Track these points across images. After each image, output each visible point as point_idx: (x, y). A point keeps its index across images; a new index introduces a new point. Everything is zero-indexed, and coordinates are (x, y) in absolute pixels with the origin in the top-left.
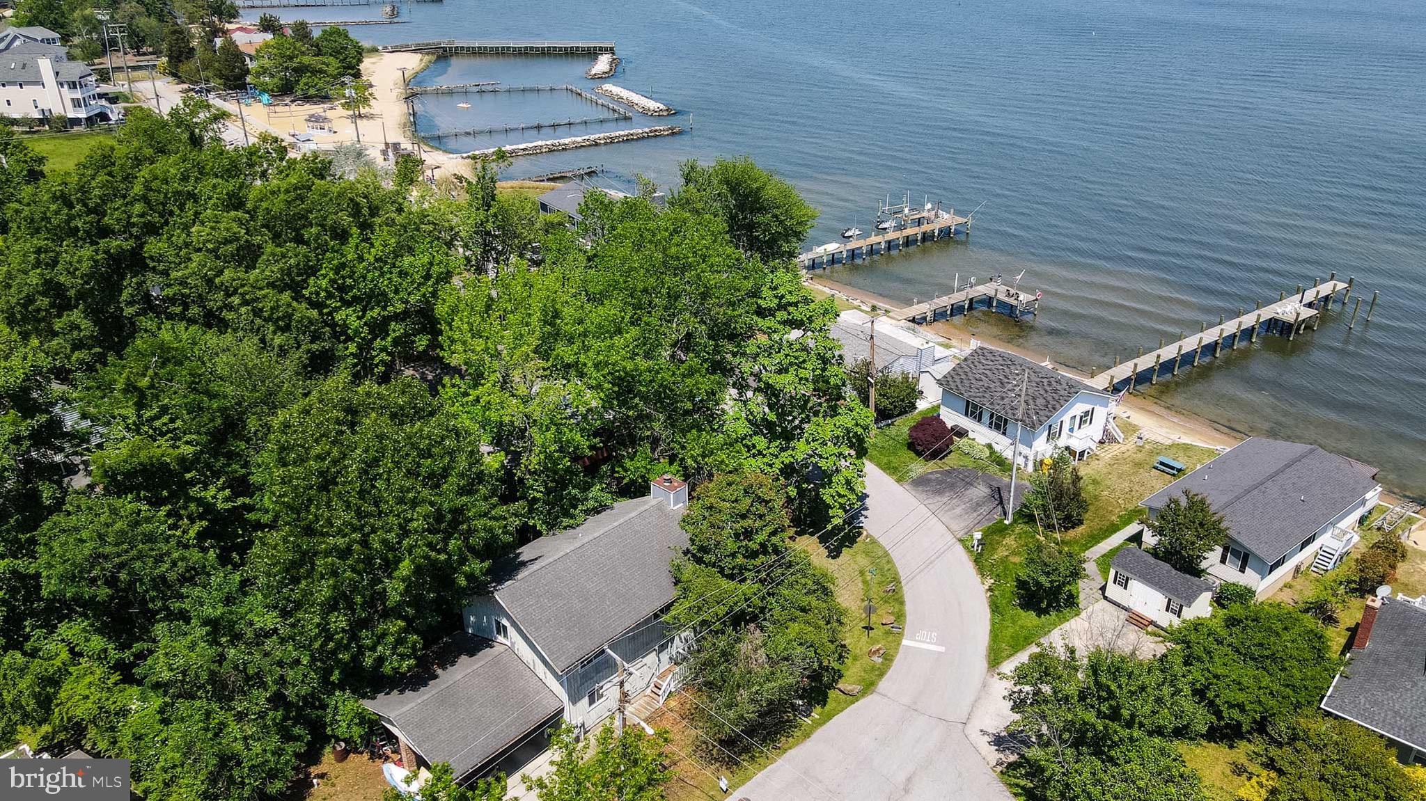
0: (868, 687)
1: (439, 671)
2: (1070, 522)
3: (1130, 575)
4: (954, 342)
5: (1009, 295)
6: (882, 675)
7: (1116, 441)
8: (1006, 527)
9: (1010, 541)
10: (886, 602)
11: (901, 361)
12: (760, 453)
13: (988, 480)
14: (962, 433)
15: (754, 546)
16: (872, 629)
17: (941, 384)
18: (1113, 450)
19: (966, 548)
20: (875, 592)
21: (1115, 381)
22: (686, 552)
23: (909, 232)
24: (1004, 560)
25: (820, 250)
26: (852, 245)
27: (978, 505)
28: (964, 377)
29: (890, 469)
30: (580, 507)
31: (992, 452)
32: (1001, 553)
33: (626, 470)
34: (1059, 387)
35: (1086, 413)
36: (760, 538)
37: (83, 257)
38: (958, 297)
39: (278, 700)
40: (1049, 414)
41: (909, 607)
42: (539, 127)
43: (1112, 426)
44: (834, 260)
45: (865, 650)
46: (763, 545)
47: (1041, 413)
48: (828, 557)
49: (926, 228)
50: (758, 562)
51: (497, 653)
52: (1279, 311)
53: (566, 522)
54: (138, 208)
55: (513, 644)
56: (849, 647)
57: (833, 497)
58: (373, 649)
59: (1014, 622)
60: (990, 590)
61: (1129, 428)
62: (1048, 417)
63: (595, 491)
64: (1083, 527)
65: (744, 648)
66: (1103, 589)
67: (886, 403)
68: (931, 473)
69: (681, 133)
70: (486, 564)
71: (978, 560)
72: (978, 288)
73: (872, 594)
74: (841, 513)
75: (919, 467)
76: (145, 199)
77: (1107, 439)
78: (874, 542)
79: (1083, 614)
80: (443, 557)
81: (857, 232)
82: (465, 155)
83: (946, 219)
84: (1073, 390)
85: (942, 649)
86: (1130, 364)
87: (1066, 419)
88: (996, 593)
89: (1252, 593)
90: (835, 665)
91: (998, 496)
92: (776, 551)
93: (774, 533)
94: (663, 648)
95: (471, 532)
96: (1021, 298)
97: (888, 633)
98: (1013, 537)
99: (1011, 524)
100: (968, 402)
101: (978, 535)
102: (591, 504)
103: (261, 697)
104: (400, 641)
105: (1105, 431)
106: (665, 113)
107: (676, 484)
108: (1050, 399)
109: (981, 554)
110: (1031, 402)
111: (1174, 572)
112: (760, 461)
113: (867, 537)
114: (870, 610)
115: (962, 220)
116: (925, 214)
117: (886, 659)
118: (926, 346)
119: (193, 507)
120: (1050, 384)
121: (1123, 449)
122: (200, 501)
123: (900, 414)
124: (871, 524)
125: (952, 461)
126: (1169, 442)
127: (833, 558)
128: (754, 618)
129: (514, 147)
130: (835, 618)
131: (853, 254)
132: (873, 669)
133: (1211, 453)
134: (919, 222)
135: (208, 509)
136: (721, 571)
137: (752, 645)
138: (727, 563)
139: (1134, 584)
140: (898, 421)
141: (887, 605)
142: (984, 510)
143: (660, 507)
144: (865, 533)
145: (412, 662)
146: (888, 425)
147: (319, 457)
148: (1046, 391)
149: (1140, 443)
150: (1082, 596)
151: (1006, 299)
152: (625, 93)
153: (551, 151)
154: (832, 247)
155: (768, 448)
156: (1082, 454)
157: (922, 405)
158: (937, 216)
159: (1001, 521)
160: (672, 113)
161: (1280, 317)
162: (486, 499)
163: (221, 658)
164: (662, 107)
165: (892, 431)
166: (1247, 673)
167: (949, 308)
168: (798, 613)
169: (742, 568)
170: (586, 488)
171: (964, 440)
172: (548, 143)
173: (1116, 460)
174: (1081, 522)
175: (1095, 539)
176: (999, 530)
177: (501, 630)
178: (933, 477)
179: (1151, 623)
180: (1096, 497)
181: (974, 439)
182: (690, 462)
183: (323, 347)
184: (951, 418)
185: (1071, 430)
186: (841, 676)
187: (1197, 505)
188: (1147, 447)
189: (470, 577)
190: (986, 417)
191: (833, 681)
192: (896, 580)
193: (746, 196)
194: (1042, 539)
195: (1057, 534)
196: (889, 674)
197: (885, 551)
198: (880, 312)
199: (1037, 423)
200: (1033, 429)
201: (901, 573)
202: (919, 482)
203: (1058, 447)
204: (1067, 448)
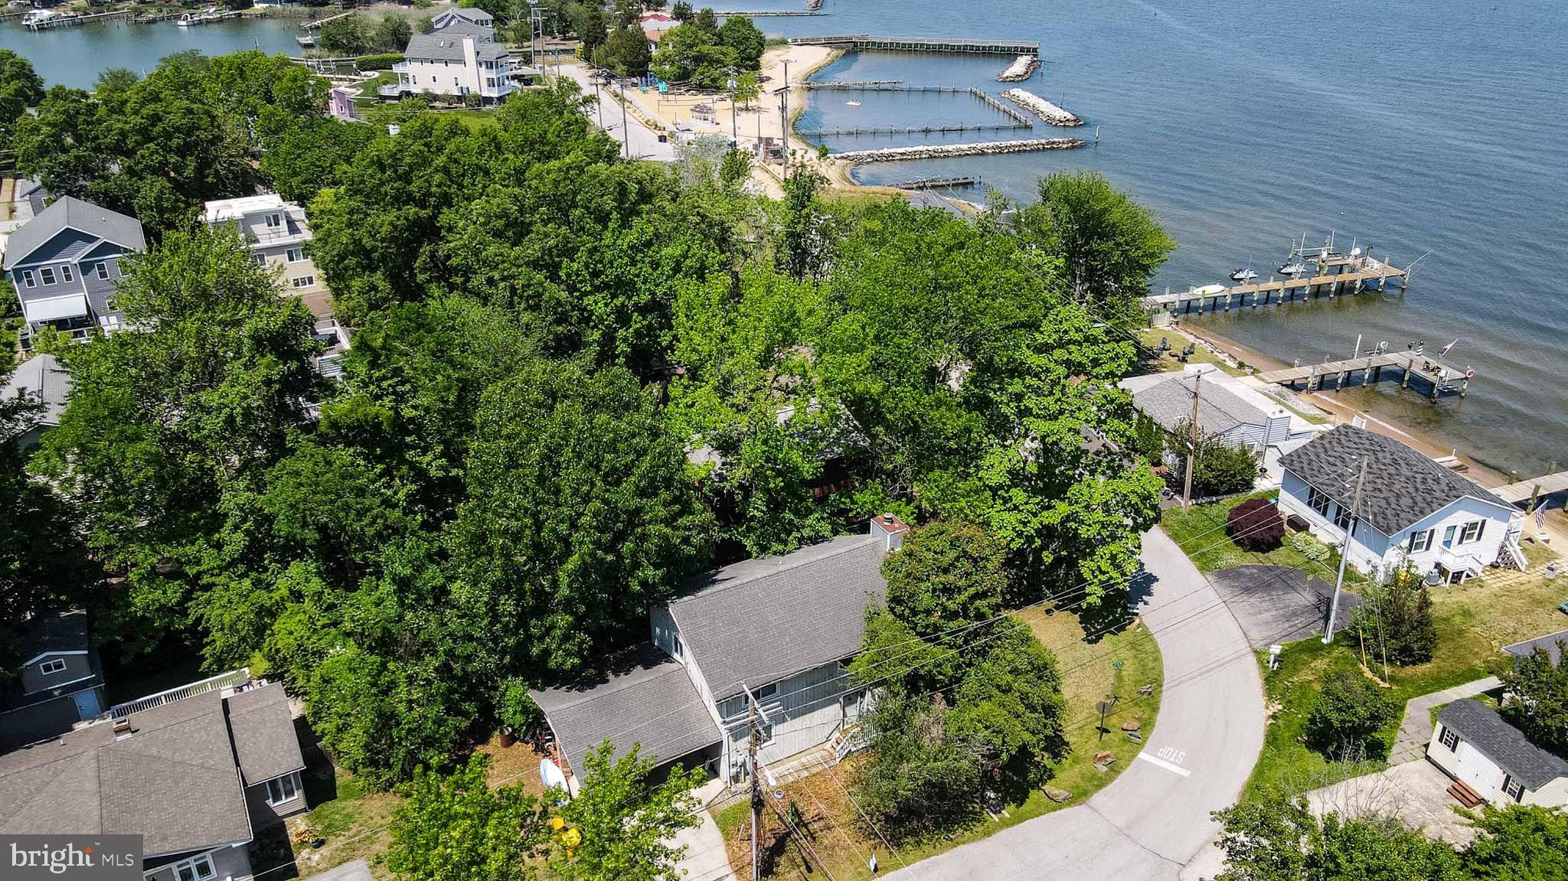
0: (1079, 796)
1: (611, 677)
2: (1408, 656)
3: (1461, 736)
4: (1333, 417)
5: (1427, 368)
6: (1099, 787)
7: (1516, 568)
8: (1322, 647)
9: (1320, 664)
10: (1136, 704)
11: (1244, 428)
12: (1016, 507)
13: (1318, 587)
14: (1299, 525)
15: (951, 605)
16: (1108, 732)
17: (1283, 463)
18: (1510, 579)
19: (1260, 661)
20: (1127, 690)
21: (1542, 492)
23: (1322, 280)
24: (1304, 686)
25: (1197, 292)
26: (1241, 289)
27: (1294, 614)
28: (1313, 458)
30: (795, 534)
31: (1334, 555)
32: (1305, 675)
33: (853, 502)
34: (1435, 487)
35: (1473, 526)
36: (963, 599)
37: (385, 220)
38: (1358, 363)
39: (444, 671)
40: (1412, 518)
41: (1161, 718)
42: (927, 131)
43: (1513, 548)
44: (1215, 304)
45: (1091, 753)
46: (964, 607)
47: (1402, 515)
48: (1084, 640)
49: (1346, 277)
50: (956, 625)
51: (669, 670)
53: (776, 547)
54: (438, 178)
55: (686, 663)
56: (1073, 748)
57: (1093, 572)
58: (541, 639)
60: (1274, 717)
61: (1540, 552)
62: (1411, 522)
63: (815, 520)
64: (1429, 665)
65: (920, 718)
66: (1427, 746)
67: (1208, 479)
68: (1247, 567)
69: (1081, 147)
70: (659, 573)
71: (1270, 682)
72: (1388, 356)
73: (1120, 692)
74: (1101, 592)
75: (1233, 557)
76: (446, 170)
77: (1503, 561)
78: (1147, 635)
79: (1390, 772)
80: (610, 558)
81: (1251, 274)
82: (838, 155)
83: (1377, 268)
84: (1452, 491)
85: (1186, 773)
87: (1440, 528)
88: (1281, 722)
90: (1048, 761)
91: (1323, 608)
94: (850, 701)
95: (644, 537)
96: (1442, 373)
97: (1125, 741)
98: (1327, 660)
99: (1330, 645)
100: (1313, 490)
101: (1276, 649)
102: (806, 532)
103: (430, 665)
104: (566, 638)
105: (1501, 552)
106: (1071, 124)
107: (897, 525)
108: (1419, 499)
109: (1276, 673)
110: (1393, 500)
111: (1523, 742)
112: (1011, 518)
113: (1139, 626)
114: (1111, 711)
115: (1398, 272)
116: (1350, 261)
117: (1112, 770)
118: (1278, 415)
119: (405, 469)
120: (1424, 481)
121: (1523, 579)
122: (412, 465)
123: (1226, 493)
124: (1149, 613)
125: (1278, 557)
127: (1090, 642)
129: (891, 151)
131: (1242, 300)
132: (1094, 776)
134: (1338, 270)
135: (420, 474)
136: (914, 627)
138: (922, 620)
139: (1465, 748)
140: (1226, 498)
141: (1137, 709)
142: (1299, 621)
143: (874, 548)
144: (1137, 621)
145: (576, 661)
146: (1211, 503)
147: (509, 437)
148: (1417, 490)
149: (1551, 576)
150: (1395, 749)
151: (1423, 374)
152: (1033, 100)
153: (931, 157)
154: (1214, 289)
155: (1026, 503)
156: (1457, 576)
157: (1261, 485)
158: (1363, 264)
159: (1319, 638)
160: (1079, 123)
162: (666, 504)
163: (400, 619)
164: (1070, 117)
165: (1214, 510)
167: (1343, 375)
168: (995, 692)
169: (937, 628)
171: (1302, 535)
172: (930, 148)
173: (1508, 589)
174: (1427, 659)
175: (1440, 682)
176: (1314, 648)
177: (676, 646)
178: (1248, 572)
179: (1483, 801)
180: (1461, 633)
181: (1315, 536)
182: (926, 504)
183: (569, 331)
184: (1290, 505)
185: (1447, 543)
186: (1051, 777)
188: (1559, 582)
190: (1332, 511)
191: (1041, 780)
192: (1158, 682)
193: (1088, 218)
194: (1365, 669)
195: (1387, 670)
196: (1110, 788)
197: (1156, 646)
198: (1247, 370)
199: (1393, 525)
200: (1388, 530)
201: (1166, 675)
202: (1227, 575)
203: (1423, 562)
204: (1438, 565)
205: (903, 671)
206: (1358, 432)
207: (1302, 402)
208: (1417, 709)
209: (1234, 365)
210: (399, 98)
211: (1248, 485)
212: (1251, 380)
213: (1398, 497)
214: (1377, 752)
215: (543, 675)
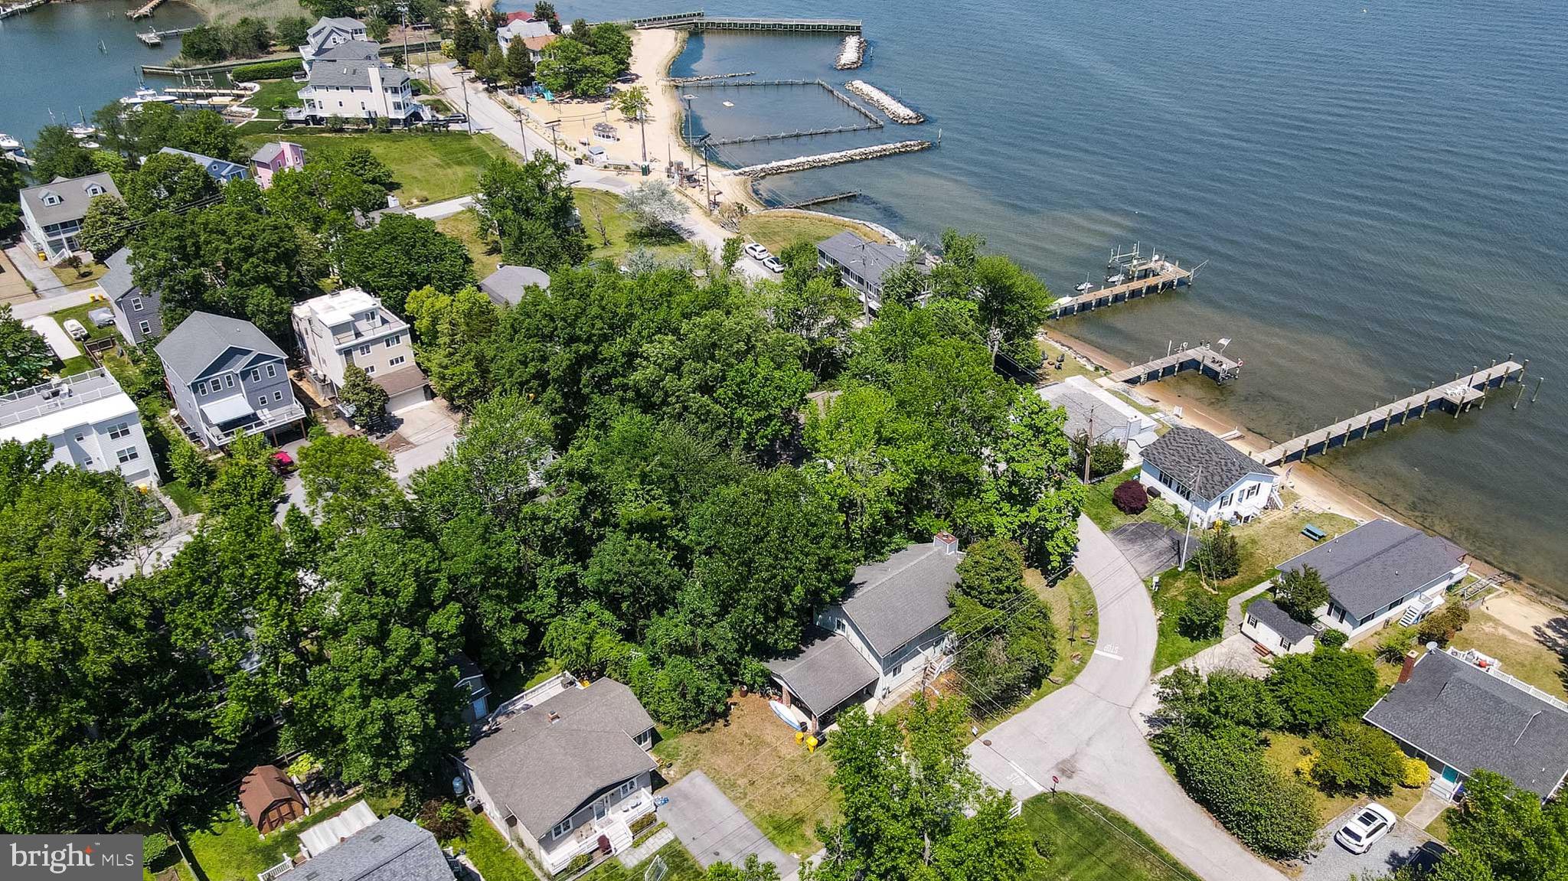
0: (1069, 679)
1: (804, 648)
2: (1226, 574)
3: (1258, 618)
4: (1160, 406)
5: (1214, 361)
6: (1078, 672)
7: (1277, 507)
8: (1179, 573)
9: (1180, 584)
10: (1085, 622)
11: (1114, 430)
12: (1005, 514)
13: (1170, 533)
14: (1155, 494)
16: (1074, 641)
17: (1143, 455)
18: (1275, 515)
19: (1147, 586)
20: (1079, 615)
21: (1289, 453)
22: (958, 586)
23: (1136, 285)
24: (1173, 599)
25: (1055, 303)
26: (1084, 298)
27: (1161, 553)
28: (1161, 451)
29: (1097, 519)
30: (887, 548)
31: (1177, 512)
32: (1173, 592)
34: (1233, 468)
35: (1254, 488)
36: (1006, 583)
38: (1170, 360)
40: (1223, 488)
41: (1101, 628)
42: (798, 136)
43: (1275, 496)
44: (1066, 312)
45: (1069, 655)
46: (1008, 588)
47: (1216, 488)
48: (1047, 586)
49: (1151, 281)
50: (1004, 597)
51: (838, 640)
52: (1449, 392)
53: (878, 557)
55: (848, 636)
56: (1058, 652)
57: (1054, 548)
59: (1173, 644)
60: (1160, 619)
61: (1289, 496)
62: (1222, 490)
63: (897, 538)
64: (1237, 578)
65: (992, 650)
66: (1241, 625)
67: (1098, 467)
68: (1129, 525)
70: (842, 590)
71: (1155, 597)
72: (1189, 352)
73: (1076, 616)
74: (1059, 559)
75: (1120, 519)
77: (1270, 505)
78: (1080, 577)
79: (1225, 642)
81: (1089, 286)
82: (737, 172)
83: (1171, 272)
84: (1244, 469)
85: (1121, 659)
86: (1304, 438)
87: (1237, 492)
88: (1164, 622)
89: (1345, 638)
90: (1048, 663)
91: (1177, 547)
92: (1016, 591)
93: (1015, 580)
94: (938, 643)
96: (1224, 366)
97: (1085, 644)
98: (1183, 581)
99: (1183, 571)
100: (1162, 471)
101: (1156, 579)
102: (893, 546)
103: (713, 657)
105: (1270, 499)
106: (914, 122)
107: (950, 539)
108: (1224, 477)
109: (1157, 593)
110: (1209, 477)
111: (1289, 619)
113: (1076, 572)
114: (1074, 628)
115: (1184, 273)
116: (1152, 265)
117: (1082, 662)
118: (1135, 419)
121: (1281, 515)
123: (1108, 474)
124: (1078, 563)
125: (1145, 516)
126: (1320, 512)
127: (1051, 588)
128: (998, 632)
129: (780, 163)
130: (1050, 634)
131: (1084, 307)
132: (1073, 667)
133: (1350, 522)
134: (1145, 274)
136: (981, 602)
137: (996, 648)
138: (985, 597)
139: (1261, 625)
140: (1108, 478)
141: (1086, 624)
142: (1164, 558)
143: (939, 553)
144: (1074, 570)
145: (794, 643)
146: (1099, 481)
148: (1222, 470)
149: (1296, 511)
150: (1225, 629)
151: (1211, 365)
152: (876, 94)
154: (1065, 301)
155: (1011, 511)
156: (1247, 518)
157: (1128, 465)
158: (1162, 269)
159: (1176, 568)
160: (924, 120)
161: (1448, 397)
163: (693, 634)
164: (912, 114)
165: (1102, 487)
166: (1318, 693)
167: (1161, 371)
168: (1027, 631)
170: (890, 535)
171: (1157, 500)
172: (810, 159)
173: (1274, 523)
174: (1236, 574)
175: (1244, 587)
176: (1174, 575)
177: (840, 625)
178: (1130, 528)
179: (1271, 652)
180: (1251, 554)
181: (1165, 500)
182: (959, 521)
184: (1148, 480)
185: (1240, 500)
186: (1051, 671)
187: (1311, 575)
188: (1301, 514)
189: (832, 597)
190: (1175, 486)
191: (1046, 674)
192: (1094, 606)
193: (998, 291)
194: (1204, 584)
195: (1215, 582)
196: (1084, 672)
197: (1089, 587)
198: (1101, 372)
199: (1212, 495)
200: (1209, 498)
201: (1098, 602)
202: (1119, 532)
203: (1228, 513)
204: (1236, 513)
205: (980, 627)
206: (1185, 431)
207: (1140, 394)
208: (1235, 603)
209: (1092, 369)
210: (306, 122)
211: (1120, 467)
212: (1104, 381)
213: (1212, 475)
214: (1217, 632)
215: (766, 652)
